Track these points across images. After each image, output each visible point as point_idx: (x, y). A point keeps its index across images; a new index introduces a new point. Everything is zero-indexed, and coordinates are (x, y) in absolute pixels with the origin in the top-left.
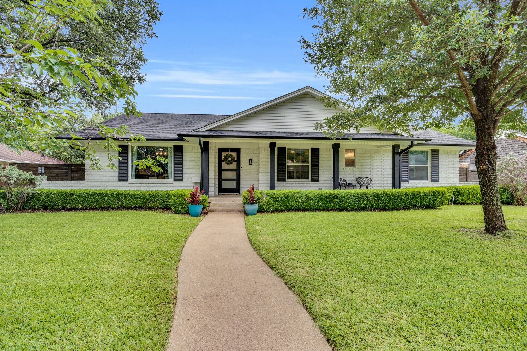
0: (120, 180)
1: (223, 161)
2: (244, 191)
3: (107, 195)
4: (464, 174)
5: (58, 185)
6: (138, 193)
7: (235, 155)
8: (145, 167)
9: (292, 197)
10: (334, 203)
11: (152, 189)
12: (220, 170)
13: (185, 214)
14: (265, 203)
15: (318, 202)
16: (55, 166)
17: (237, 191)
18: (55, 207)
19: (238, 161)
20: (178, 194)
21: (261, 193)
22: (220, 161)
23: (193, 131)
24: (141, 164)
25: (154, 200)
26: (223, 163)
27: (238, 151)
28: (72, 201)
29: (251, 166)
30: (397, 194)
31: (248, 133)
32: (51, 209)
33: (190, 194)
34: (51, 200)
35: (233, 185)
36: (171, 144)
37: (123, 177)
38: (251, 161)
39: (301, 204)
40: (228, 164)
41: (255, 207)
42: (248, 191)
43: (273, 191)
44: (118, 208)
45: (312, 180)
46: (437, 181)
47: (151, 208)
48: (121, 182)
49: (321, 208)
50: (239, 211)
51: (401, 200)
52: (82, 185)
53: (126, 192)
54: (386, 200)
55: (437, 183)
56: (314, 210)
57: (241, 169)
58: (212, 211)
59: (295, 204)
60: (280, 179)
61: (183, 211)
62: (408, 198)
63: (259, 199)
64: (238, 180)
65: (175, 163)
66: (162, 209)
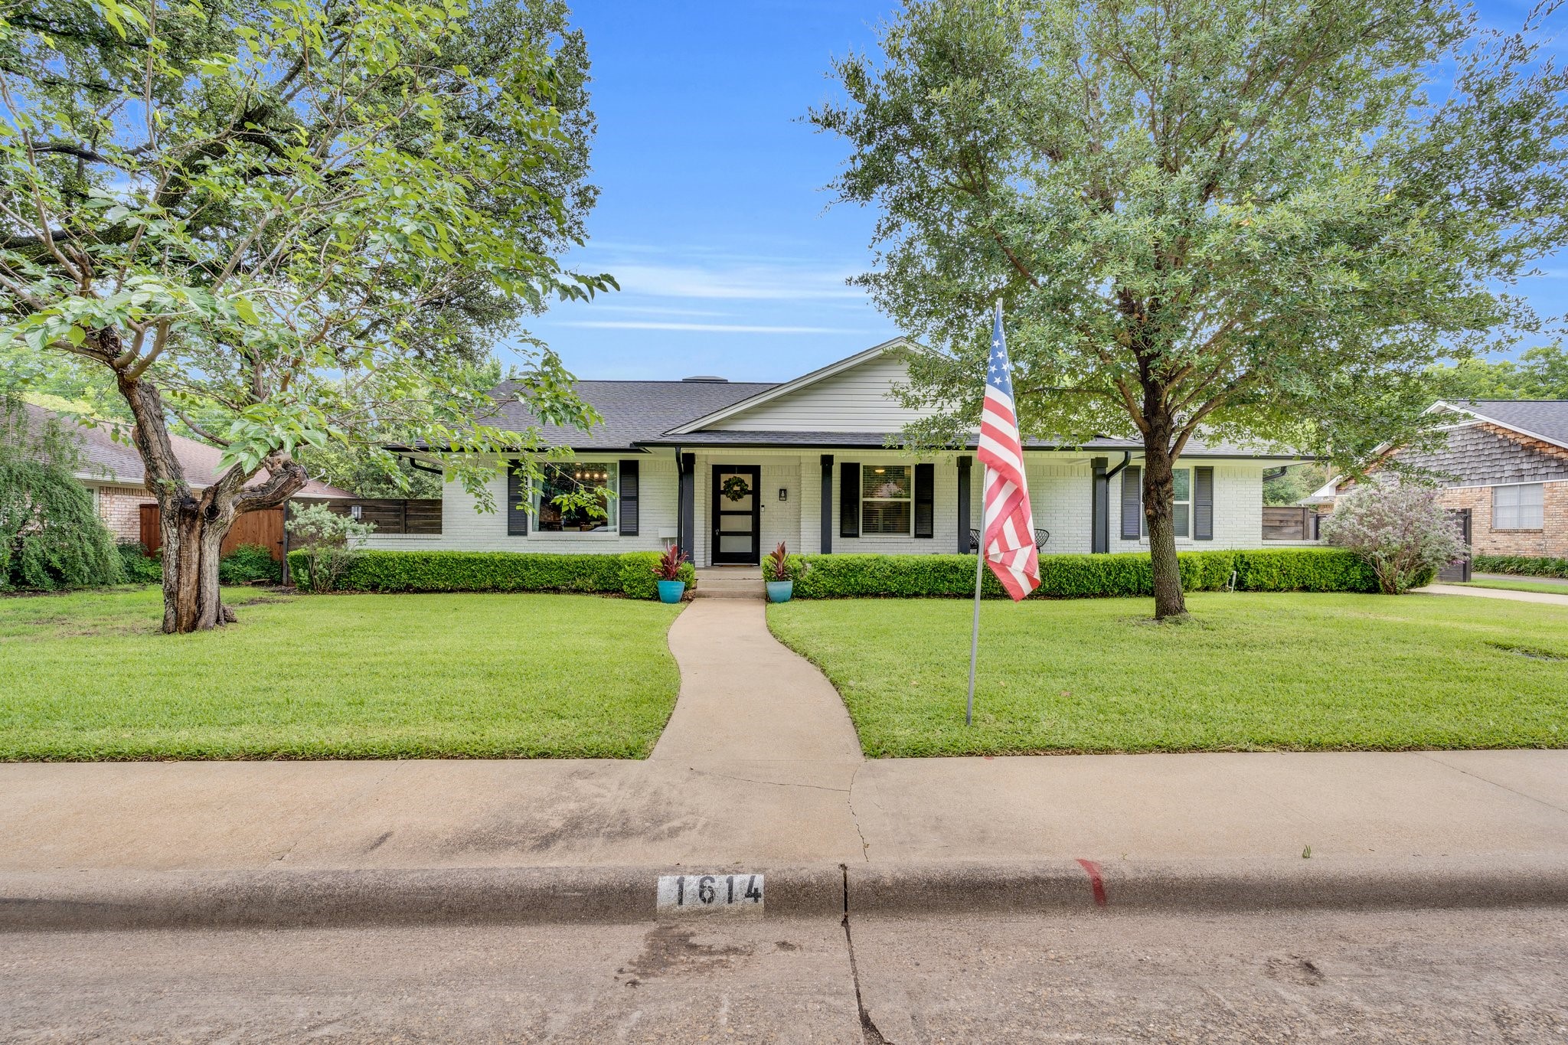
0: (510, 533)
1: (723, 492)
2: (765, 558)
3: (493, 562)
4: (1296, 522)
5: (389, 543)
6: (553, 560)
7: (748, 479)
8: (573, 508)
9: (862, 569)
10: (950, 582)
11: (579, 553)
12: (717, 513)
13: (650, 599)
14: (808, 581)
15: (916, 579)
16: (373, 503)
17: (751, 558)
18: (393, 586)
19: (756, 493)
20: (636, 560)
21: (801, 560)
22: (716, 494)
23: (664, 434)
24: (565, 502)
25: (584, 574)
26: (723, 497)
27: (755, 471)
28: (426, 574)
29: (783, 503)
30: (1084, 563)
31: (775, 437)
32: (384, 590)
33: (662, 561)
34: (386, 572)
35: (744, 545)
36: (614, 459)
37: (517, 526)
38: (783, 493)
39: (882, 582)
40: (733, 499)
41: (787, 586)
42: (774, 555)
43: (825, 556)
44: (513, 590)
45: (917, 536)
46: (1210, 538)
47: (578, 591)
48: (512, 538)
49: (924, 592)
50: (757, 597)
51: (1093, 576)
52: (437, 543)
53: (530, 558)
54: (1061, 576)
55: (1209, 542)
56: (908, 596)
57: (762, 509)
58: (701, 596)
59: (869, 581)
60: (845, 532)
61: (644, 594)
62: (1109, 574)
63: (795, 571)
64: (755, 534)
65: (622, 498)
66: (600, 592)
